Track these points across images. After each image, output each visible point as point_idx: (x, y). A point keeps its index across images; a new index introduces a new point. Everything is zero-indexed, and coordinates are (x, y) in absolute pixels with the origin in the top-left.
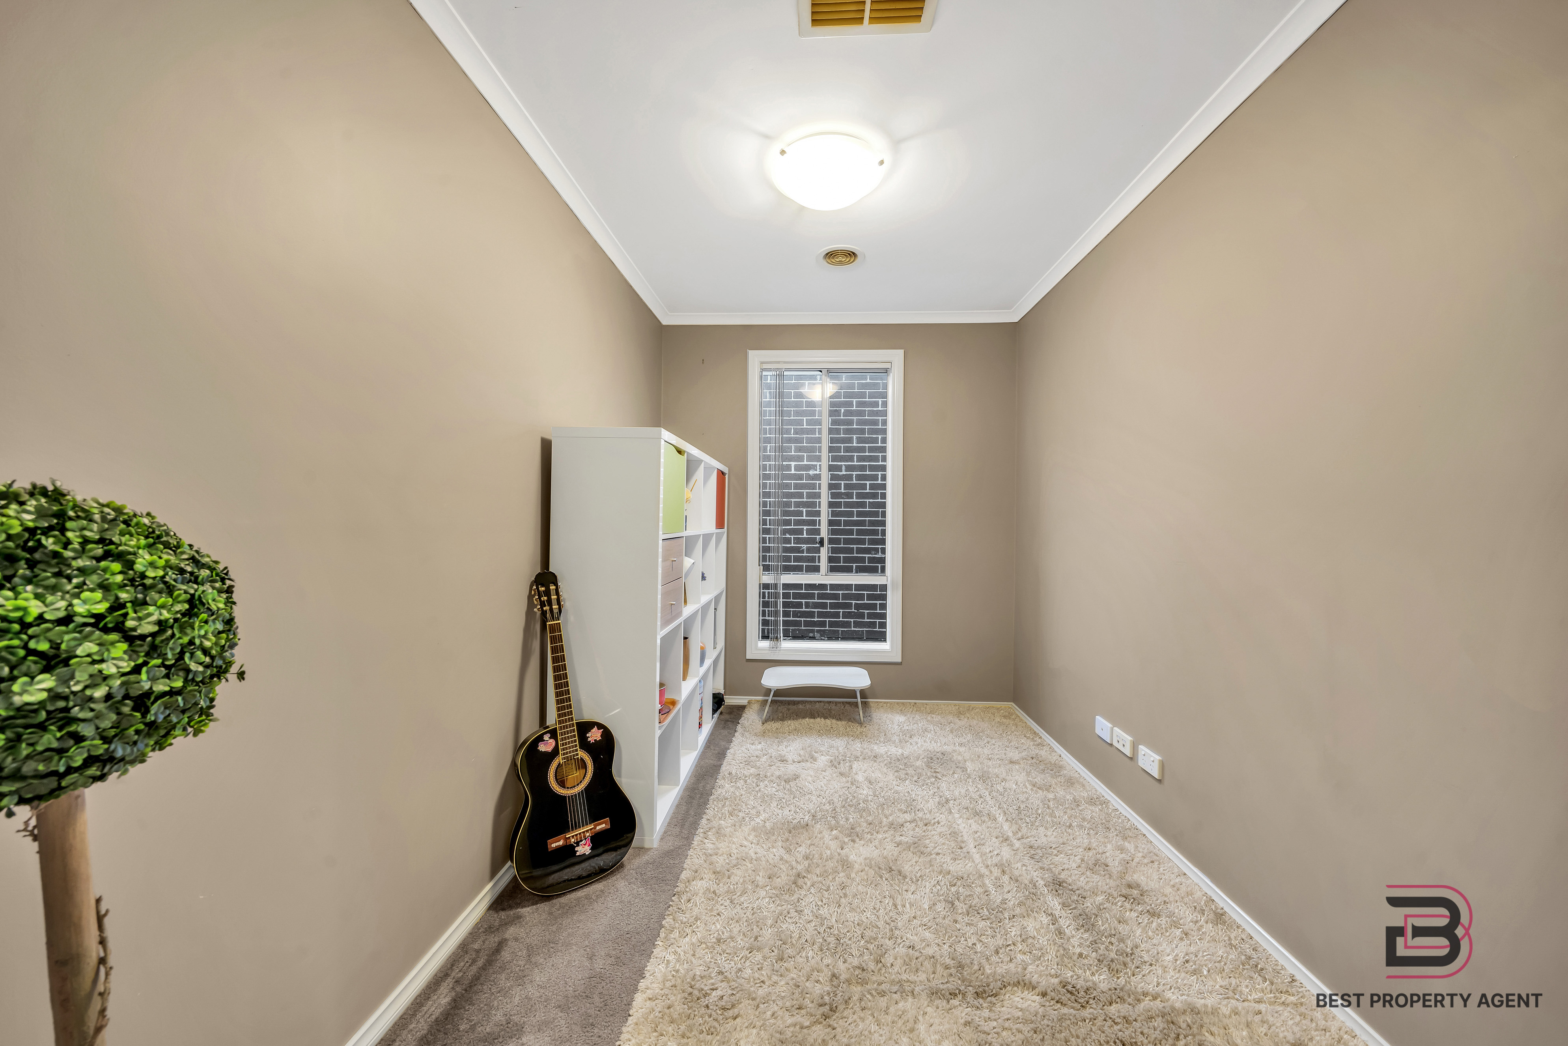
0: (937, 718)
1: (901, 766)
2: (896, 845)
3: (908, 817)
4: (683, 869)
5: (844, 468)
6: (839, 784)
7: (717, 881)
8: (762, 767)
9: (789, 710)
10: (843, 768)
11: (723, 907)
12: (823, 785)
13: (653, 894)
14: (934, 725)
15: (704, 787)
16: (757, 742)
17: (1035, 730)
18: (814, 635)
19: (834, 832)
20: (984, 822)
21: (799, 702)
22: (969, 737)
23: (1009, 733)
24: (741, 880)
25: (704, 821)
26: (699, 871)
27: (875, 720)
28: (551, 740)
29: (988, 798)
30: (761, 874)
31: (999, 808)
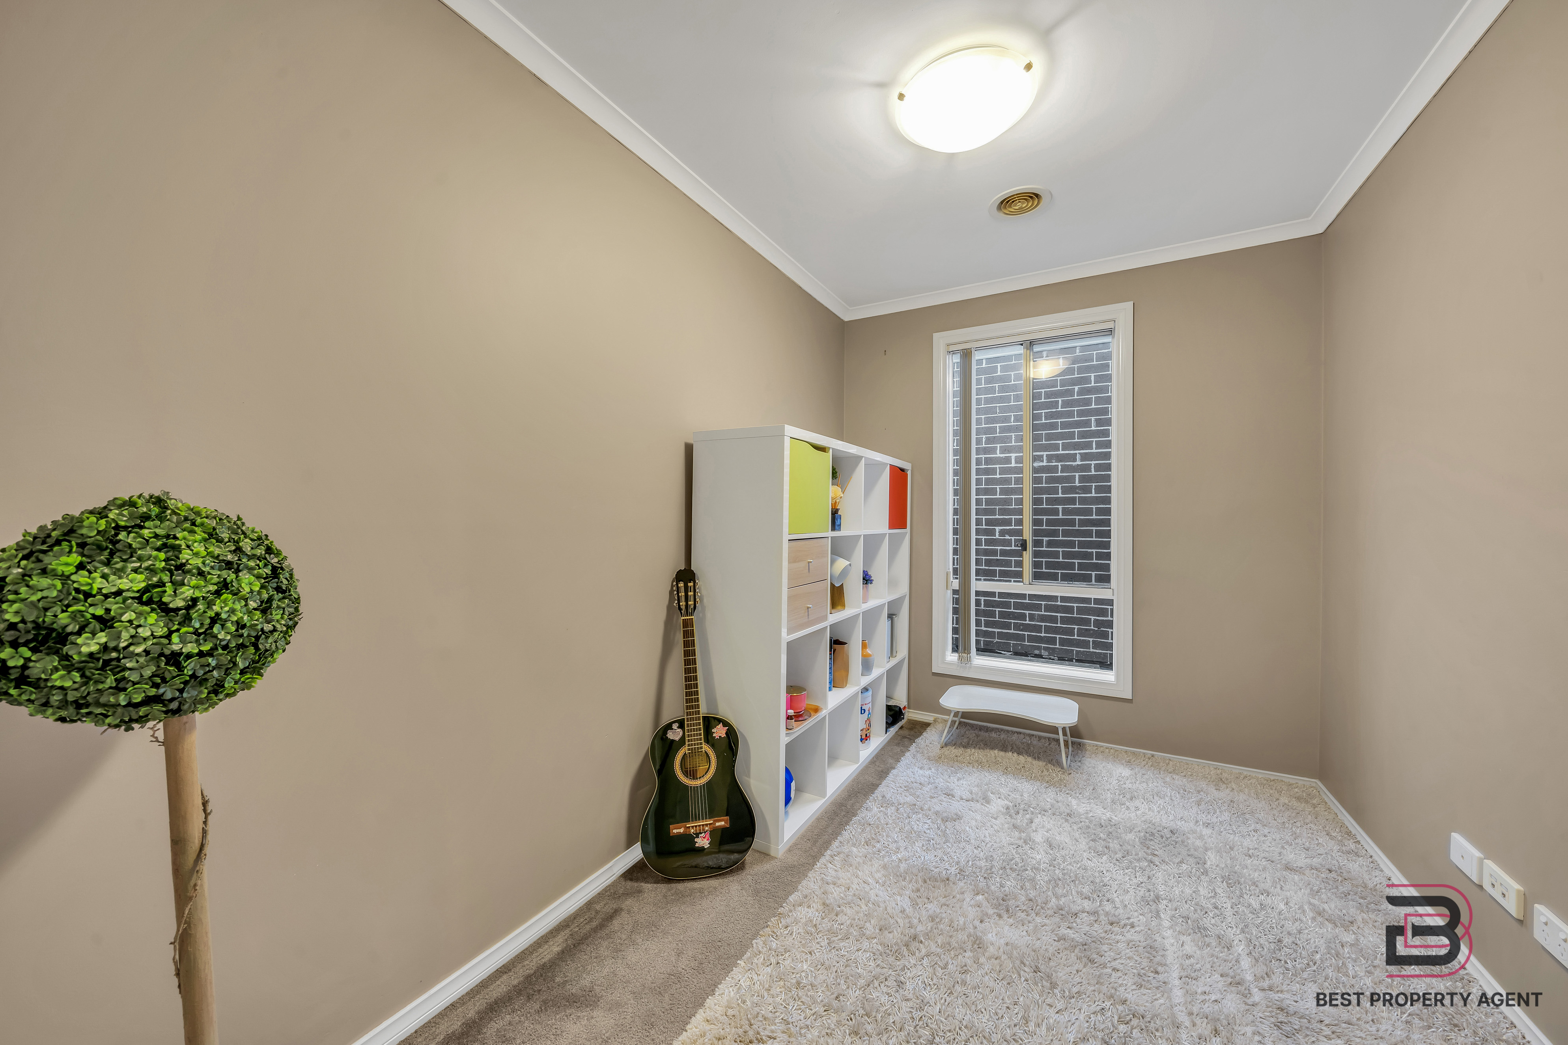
0: (1179, 781)
1: (1102, 835)
2: (1056, 939)
3: (1087, 905)
4: (795, 889)
5: (1078, 457)
6: (1008, 839)
7: (823, 914)
8: (921, 796)
9: (978, 736)
10: (1021, 820)
11: (818, 946)
12: (987, 835)
13: (759, 908)
14: (1173, 790)
15: (852, 806)
16: (926, 767)
17: (1351, 828)
18: (1041, 652)
19: (980, 897)
20: (1208, 945)
21: (992, 730)
22: (1226, 816)
23: (1298, 824)
24: (848, 922)
25: (835, 844)
26: (808, 898)
27: (1086, 768)
28: (679, 730)
29: (1229, 912)
30: (872, 922)
31: (1243, 931)
